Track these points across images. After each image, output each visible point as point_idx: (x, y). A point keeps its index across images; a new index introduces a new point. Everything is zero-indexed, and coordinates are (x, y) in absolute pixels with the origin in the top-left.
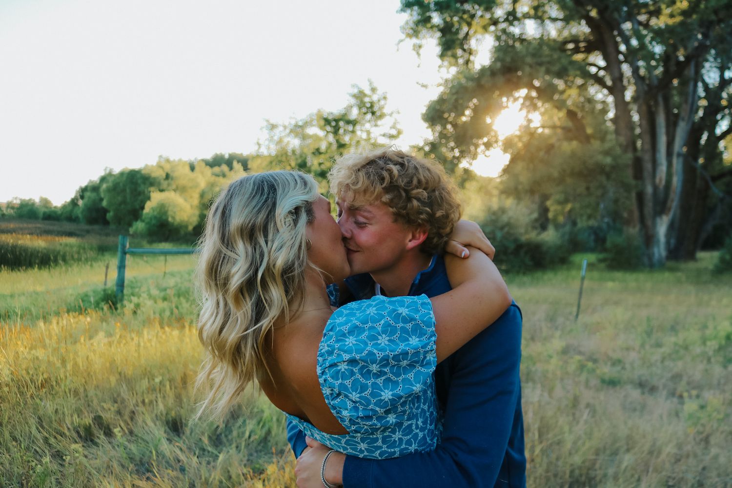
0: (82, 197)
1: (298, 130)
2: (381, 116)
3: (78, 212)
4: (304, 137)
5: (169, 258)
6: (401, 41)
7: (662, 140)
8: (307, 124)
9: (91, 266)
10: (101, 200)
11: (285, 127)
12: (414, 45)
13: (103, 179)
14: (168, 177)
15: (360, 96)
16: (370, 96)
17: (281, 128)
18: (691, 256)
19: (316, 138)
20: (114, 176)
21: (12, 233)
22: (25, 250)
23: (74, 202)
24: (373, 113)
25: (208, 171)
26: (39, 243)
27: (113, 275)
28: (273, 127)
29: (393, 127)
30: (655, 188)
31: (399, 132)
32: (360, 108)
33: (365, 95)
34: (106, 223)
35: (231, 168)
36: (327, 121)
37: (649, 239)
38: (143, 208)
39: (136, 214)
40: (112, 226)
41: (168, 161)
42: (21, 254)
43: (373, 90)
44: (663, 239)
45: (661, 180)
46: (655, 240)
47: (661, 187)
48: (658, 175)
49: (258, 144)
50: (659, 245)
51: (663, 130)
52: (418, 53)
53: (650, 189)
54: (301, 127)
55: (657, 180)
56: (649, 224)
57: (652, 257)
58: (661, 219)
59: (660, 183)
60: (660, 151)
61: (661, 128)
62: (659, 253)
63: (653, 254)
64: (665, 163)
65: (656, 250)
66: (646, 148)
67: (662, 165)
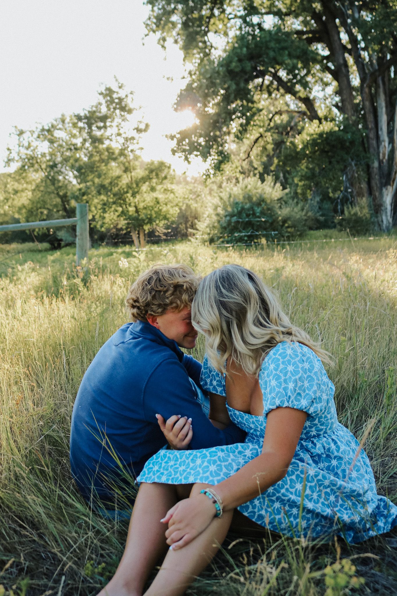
1: (46, 133)
4: (52, 140)
6: (145, 36)
7: (384, 119)
8: (53, 128)
11: (32, 132)
15: (107, 93)
16: (117, 93)
17: (28, 134)
24: (123, 108)
28: (21, 132)
30: (380, 162)
31: (148, 126)
32: (109, 105)
33: (113, 91)
37: (378, 207)
44: (389, 207)
45: (384, 154)
46: (383, 208)
47: (384, 161)
48: (381, 150)
49: (8, 149)
50: (386, 212)
51: (384, 110)
52: (163, 46)
53: (376, 164)
54: (49, 131)
55: (381, 155)
56: (377, 194)
57: (381, 223)
58: (387, 189)
59: (384, 157)
60: (381, 129)
61: (382, 109)
62: (387, 220)
63: (382, 221)
64: (386, 139)
65: (384, 218)
66: (370, 126)
67: (384, 141)
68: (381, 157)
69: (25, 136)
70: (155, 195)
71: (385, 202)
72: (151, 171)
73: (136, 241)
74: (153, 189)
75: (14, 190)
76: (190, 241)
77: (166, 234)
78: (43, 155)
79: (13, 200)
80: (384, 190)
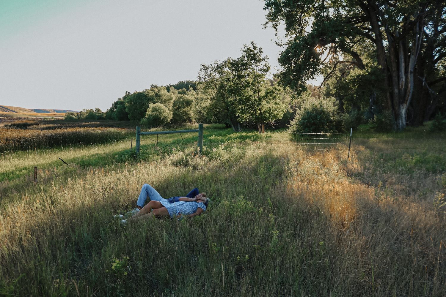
0: (116, 108)
1: (219, 69)
2: (260, 61)
3: (114, 115)
4: (222, 73)
5: (159, 136)
6: (267, 23)
7: (403, 65)
8: (223, 66)
9: (123, 141)
10: (125, 108)
11: (212, 68)
12: (273, 25)
13: (125, 98)
14: (157, 95)
15: (248, 51)
16: (253, 51)
17: (210, 69)
18: (421, 124)
19: (227, 72)
20: (131, 96)
21: (84, 127)
22: (92, 134)
23: (112, 109)
24: (255, 60)
25: (176, 91)
26: (98, 131)
27: (134, 144)
28: (207, 68)
29: (265, 66)
30: (399, 90)
31: (268, 68)
32: (248, 57)
33: (251, 50)
34: (128, 120)
35: (188, 90)
36: (232, 65)
37: (397, 116)
38: (146, 111)
39: (143, 114)
40: (131, 121)
41: (156, 87)
42: (90, 137)
43: (255, 48)
44: (404, 116)
45: (402, 86)
46: (400, 116)
47: (402, 89)
48: (401, 83)
49: (200, 77)
50: (402, 119)
51: (403, 60)
52: (275, 28)
53: (396, 91)
54: (220, 68)
55: (400, 86)
56: (397, 108)
57: (398, 125)
58: (403, 106)
59: (402, 87)
60: (401, 71)
61: (402, 59)
62: (402, 123)
63: (399, 124)
64: (404, 77)
65: (400, 121)
66: (394, 70)
67: (402, 78)
68: (400, 87)
69: (209, 70)
70: (269, 105)
71: (401, 113)
72: (268, 93)
73: (260, 129)
74: (268, 103)
75: (201, 98)
76: (286, 131)
77: (274, 126)
78: (217, 80)
79: (201, 104)
80: (401, 106)
